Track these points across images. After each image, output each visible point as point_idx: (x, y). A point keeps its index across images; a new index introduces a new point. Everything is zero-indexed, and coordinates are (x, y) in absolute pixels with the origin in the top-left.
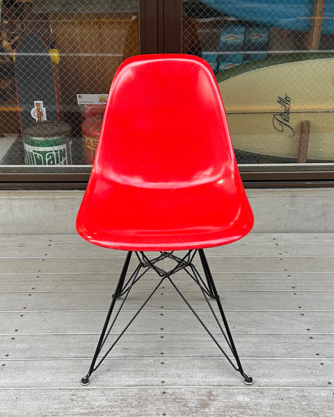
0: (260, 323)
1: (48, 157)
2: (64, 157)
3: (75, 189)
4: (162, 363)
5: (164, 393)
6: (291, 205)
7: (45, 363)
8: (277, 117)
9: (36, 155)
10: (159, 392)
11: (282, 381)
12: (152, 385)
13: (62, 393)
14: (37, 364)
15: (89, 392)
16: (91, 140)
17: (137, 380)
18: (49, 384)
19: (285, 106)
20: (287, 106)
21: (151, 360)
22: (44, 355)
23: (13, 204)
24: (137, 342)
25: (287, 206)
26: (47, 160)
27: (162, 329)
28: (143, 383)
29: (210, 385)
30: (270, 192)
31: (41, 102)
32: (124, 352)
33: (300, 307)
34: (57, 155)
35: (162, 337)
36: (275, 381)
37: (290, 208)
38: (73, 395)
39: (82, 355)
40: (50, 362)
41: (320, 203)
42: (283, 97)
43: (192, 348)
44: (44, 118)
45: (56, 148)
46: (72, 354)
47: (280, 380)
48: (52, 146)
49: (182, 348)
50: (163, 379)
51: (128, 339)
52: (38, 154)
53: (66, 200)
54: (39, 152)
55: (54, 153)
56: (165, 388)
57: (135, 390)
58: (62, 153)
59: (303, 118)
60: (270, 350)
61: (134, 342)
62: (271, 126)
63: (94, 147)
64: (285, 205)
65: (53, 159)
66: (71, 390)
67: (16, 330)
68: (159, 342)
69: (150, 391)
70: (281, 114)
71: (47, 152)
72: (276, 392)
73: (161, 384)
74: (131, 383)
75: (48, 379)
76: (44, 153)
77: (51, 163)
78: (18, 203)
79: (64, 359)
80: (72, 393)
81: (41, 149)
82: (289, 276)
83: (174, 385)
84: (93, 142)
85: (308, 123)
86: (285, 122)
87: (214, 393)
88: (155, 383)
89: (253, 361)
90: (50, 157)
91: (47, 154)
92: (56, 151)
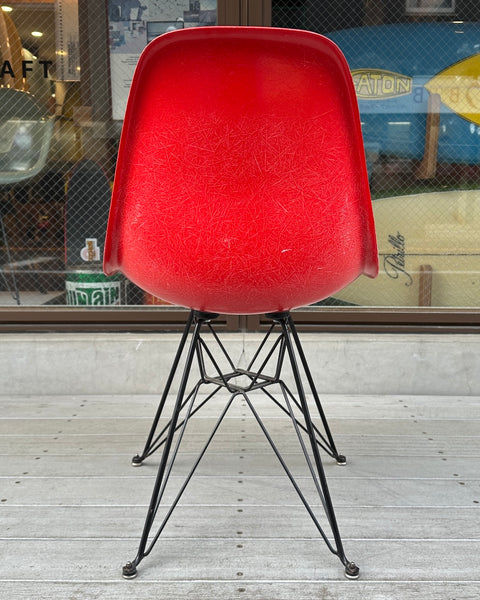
1: (95, 296)
2: (117, 298)
4: (239, 546)
5: (242, 590)
6: (420, 354)
7: (38, 545)
8: (389, 259)
9: (79, 294)
10: (232, 589)
11: (449, 572)
12: (220, 579)
13: (56, 588)
14: (24, 545)
15: (105, 588)
17: (195, 570)
18: (38, 575)
19: (398, 247)
20: (401, 246)
21: (221, 542)
22: (41, 534)
23: (38, 349)
24: (198, 516)
25: (415, 355)
26: (93, 300)
27: (240, 500)
28: (204, 576)
29: (323, 579)
31: (95, 240)
32: (176, 531)
33: (456, 475)
34: (107, 293)
35: (240, 511)
36: (436, 572)
37: (419, 359)
38: (77, 592)
39: (103, 534)
40: (48, 543)
41: (460, 353)
42: (395, 235)
43: (290, 526)
45: (107, 285)
46: (87, 533)
47: (446, 571)
48: (101, 282)
49: (272, 526)
50: (240, 570)
51: (183, 513)
52: (82, 293)
54: (83, 290)
55: (104, 292)
56: (243, 583)
57: (190, 585)
58: (115, 293)
59: (423, 261)
60: (420, 529)
61: (194, 517)
62: (382, 271)
64: (412, 354)
66: (75, 584)
67: (3, 501)
68: (235, 517)
69: (215, 588)
70: (394, 256)
71: (94, 290)
72: (441, 589)
73: (236, 577)
74: (182, 576)
75: (38, 568)
76: (89, 291)
77: (99, 304)
78: (44, 348)
79: (71, 539)
80: (75, 588)
81: (87, 285)
82: (430, 439)
83: (260, 578)
85: (429, 268)
86: (399, 266)
87: (332, 590)
88: (225, 574)
89: (394, 544)
90: (98, 296)
91: (94, 292)
92: (106, 289)
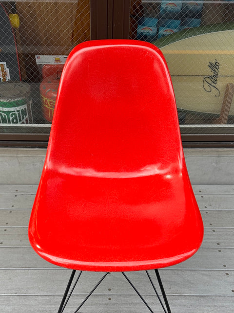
0: (192, 284)
1: (12, 116)
2: (26, 115)
3: (35, 147)
6: (217, 163)
9: (1, 115)
16: (48, 101)
19: (215, 71)
20: (216, 70)
25: (213, 164)
26: (11, 119)
27: (109, 290)
30: (200, 151)
31: (5, 63)
33: (225, 266)
34: (19, 114)
35: (110, 299)
37: (215, 166)
44: (8, 77)
45: (18, 108)
48: (15, 107)
52: (3, 114)
53: (28, 158)
54: (4, 112)
55: (17, 113)
58: (24, 112)
62: (201, 87)
63: (51, 107)
65: (16, 118)
68: (107, 304)
71: (11, 112)
76: (8, 113)
77: (15, 121)
81: (6, 109)
82: (214, 231)
84: (50, 102)
86: (213, 84)
90: (14, 116)
91: (11, 114)
92: (18, 111)
